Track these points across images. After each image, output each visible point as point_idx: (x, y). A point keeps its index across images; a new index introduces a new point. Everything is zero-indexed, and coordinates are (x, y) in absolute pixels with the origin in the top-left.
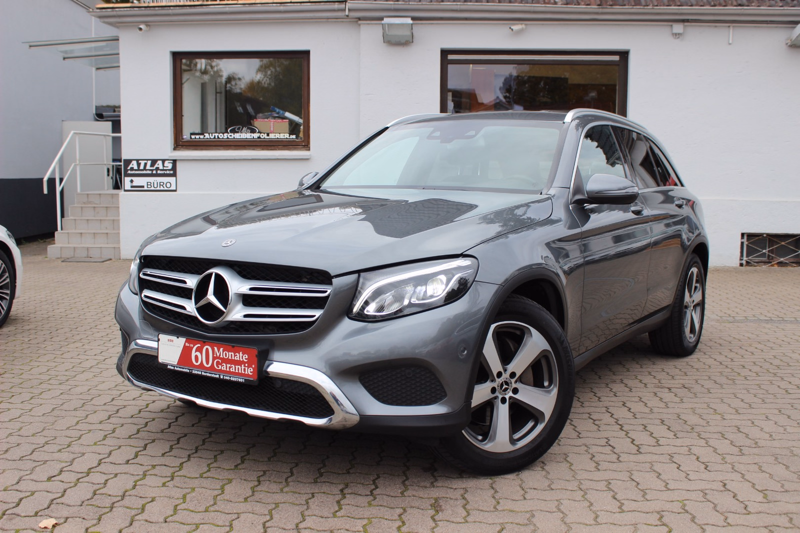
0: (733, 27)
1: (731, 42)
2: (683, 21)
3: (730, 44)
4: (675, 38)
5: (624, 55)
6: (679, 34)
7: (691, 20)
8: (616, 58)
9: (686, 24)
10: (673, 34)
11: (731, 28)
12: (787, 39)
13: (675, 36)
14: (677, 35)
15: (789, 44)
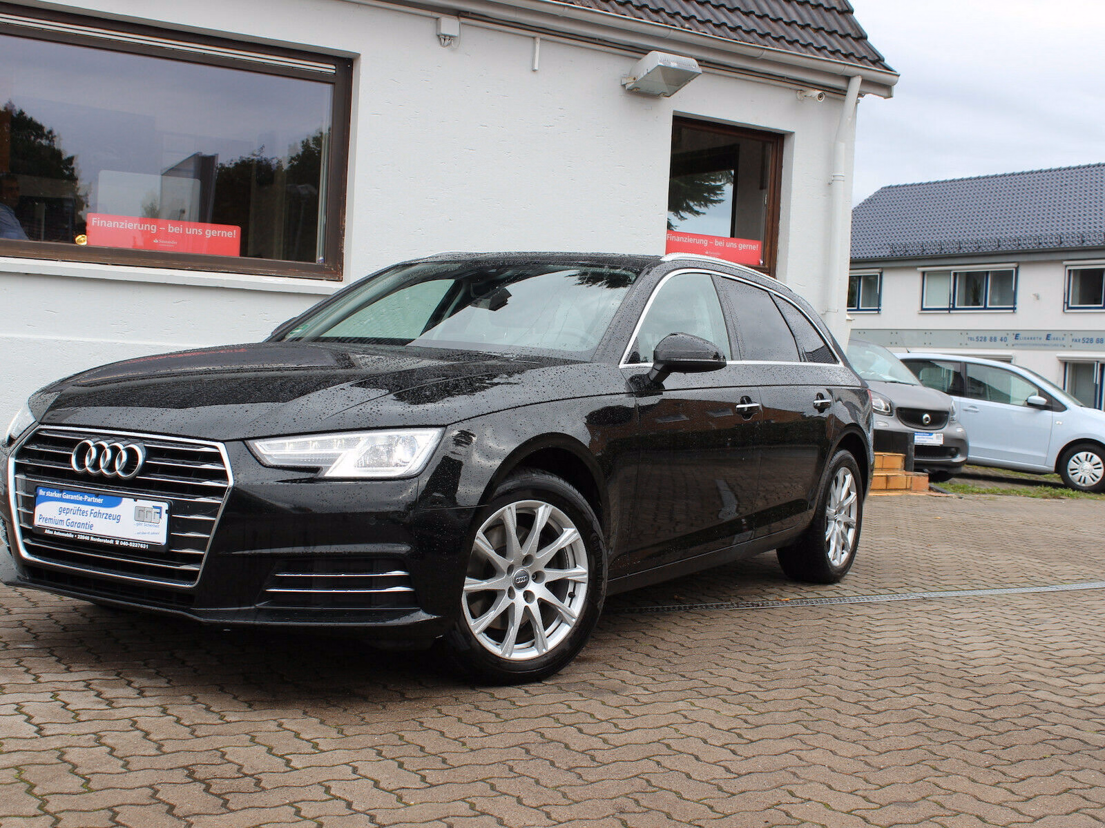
0: (541, 39)
1: (536, 68)
2: (459, 14)
3: (534, 71)
4: (444, 46)
5: (345, 64)
6: (450, 37)
7: (472, 13)
8: (329, 69)
9: (463, 20)
10: (439, 36)
11: (538, 40)
12: (625, 77)
13: (443, 40)
14: (444, 39)
15: (628, 86)
